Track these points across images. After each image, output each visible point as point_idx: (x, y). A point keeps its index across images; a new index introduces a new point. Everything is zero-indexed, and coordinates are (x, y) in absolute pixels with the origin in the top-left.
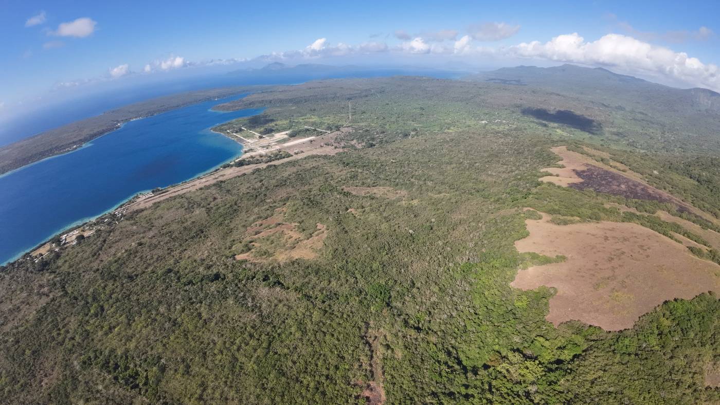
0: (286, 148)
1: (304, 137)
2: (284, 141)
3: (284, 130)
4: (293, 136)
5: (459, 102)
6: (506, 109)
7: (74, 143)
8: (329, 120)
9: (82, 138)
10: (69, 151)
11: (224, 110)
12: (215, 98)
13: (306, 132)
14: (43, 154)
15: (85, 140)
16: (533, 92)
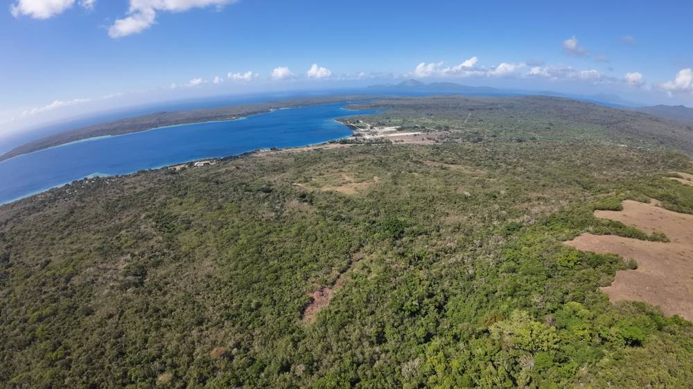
0: (388, 137)
1: (411, 131)
2: (391, 132)
3: (395, 125)
4: (399, 130)
5: (598, 125)
6: (653, 138)
7: (234, 116)
8: (442, 123)
9: (241, 113)
10: (228, 120)
11: (352, 109)
12: (349, 101)
13: (415, 128)
14: (209, 118)
15: (243, 115)
16: (688, 128)
